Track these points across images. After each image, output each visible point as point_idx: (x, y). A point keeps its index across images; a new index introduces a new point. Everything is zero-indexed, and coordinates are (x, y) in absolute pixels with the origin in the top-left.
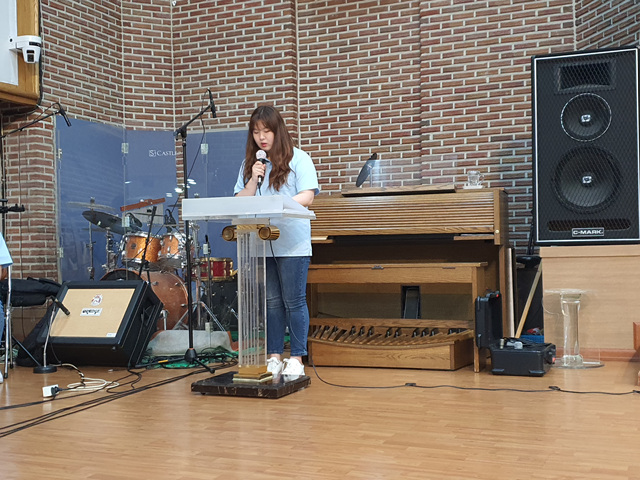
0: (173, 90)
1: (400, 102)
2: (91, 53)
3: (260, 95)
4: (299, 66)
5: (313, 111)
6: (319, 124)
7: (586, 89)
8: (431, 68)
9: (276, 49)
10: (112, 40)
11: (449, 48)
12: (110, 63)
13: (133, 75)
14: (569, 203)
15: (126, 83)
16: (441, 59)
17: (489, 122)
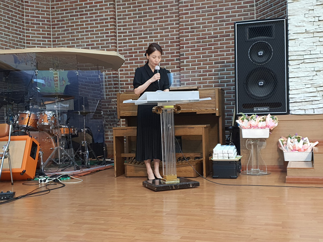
0: (52, 36)
1: (169, 44)
2: (8, 17)
3: (97, 39)
4: (117, 24)
5: (125, 48)
6: (128, 54)
7: (261, 38)
8: (184, 27)
9: (105, 15)
10: (18, 10)
11: (193, 17)
12: (18, 22)
13: (30, 29)
14: (252, 95)
15: (27, 33)
16: (190, 23)
17: (213, 54)
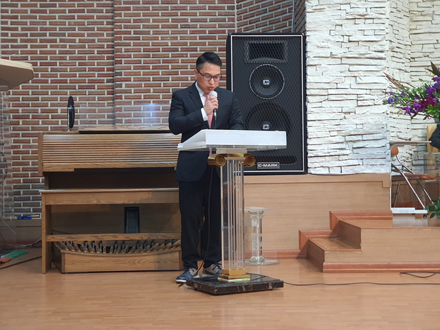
1: (96, 54)
5: (14, 55)
8: (123, 30)
11: (138, 15)
16: (132, 24)
17: (170, 77)
